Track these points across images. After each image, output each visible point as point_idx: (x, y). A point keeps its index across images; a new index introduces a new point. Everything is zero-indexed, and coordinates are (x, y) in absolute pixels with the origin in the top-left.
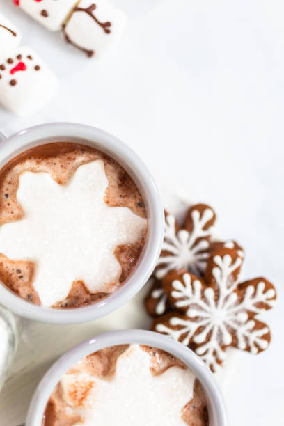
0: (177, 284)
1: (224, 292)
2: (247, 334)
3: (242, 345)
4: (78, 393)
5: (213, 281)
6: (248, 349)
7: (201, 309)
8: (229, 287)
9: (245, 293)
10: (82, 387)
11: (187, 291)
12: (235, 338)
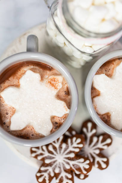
0: (79, 140)
1: (72, 163)
2: (48, 172)
3: (43, 169)
4: (54, 82)
5: (78, 158)
6: (40, 171)
7: (65, 150)
8: (73, 165)
9: (69, 173)
10: (56, 84)
11: (75, 145)
12: (48, 165)
